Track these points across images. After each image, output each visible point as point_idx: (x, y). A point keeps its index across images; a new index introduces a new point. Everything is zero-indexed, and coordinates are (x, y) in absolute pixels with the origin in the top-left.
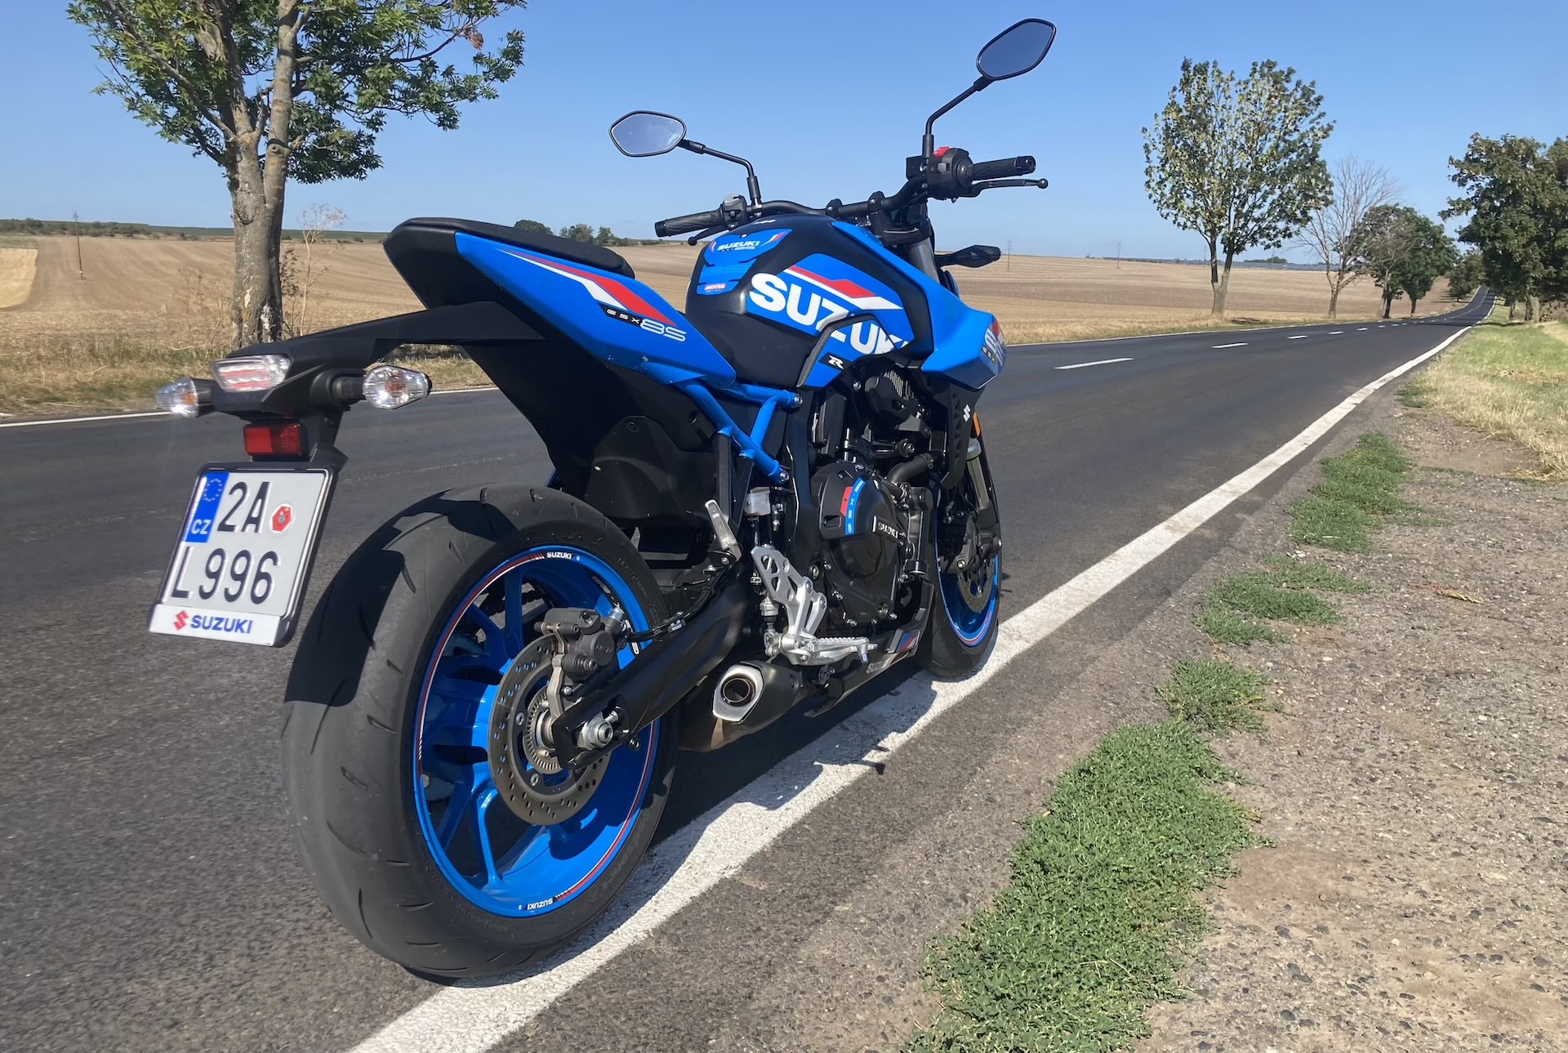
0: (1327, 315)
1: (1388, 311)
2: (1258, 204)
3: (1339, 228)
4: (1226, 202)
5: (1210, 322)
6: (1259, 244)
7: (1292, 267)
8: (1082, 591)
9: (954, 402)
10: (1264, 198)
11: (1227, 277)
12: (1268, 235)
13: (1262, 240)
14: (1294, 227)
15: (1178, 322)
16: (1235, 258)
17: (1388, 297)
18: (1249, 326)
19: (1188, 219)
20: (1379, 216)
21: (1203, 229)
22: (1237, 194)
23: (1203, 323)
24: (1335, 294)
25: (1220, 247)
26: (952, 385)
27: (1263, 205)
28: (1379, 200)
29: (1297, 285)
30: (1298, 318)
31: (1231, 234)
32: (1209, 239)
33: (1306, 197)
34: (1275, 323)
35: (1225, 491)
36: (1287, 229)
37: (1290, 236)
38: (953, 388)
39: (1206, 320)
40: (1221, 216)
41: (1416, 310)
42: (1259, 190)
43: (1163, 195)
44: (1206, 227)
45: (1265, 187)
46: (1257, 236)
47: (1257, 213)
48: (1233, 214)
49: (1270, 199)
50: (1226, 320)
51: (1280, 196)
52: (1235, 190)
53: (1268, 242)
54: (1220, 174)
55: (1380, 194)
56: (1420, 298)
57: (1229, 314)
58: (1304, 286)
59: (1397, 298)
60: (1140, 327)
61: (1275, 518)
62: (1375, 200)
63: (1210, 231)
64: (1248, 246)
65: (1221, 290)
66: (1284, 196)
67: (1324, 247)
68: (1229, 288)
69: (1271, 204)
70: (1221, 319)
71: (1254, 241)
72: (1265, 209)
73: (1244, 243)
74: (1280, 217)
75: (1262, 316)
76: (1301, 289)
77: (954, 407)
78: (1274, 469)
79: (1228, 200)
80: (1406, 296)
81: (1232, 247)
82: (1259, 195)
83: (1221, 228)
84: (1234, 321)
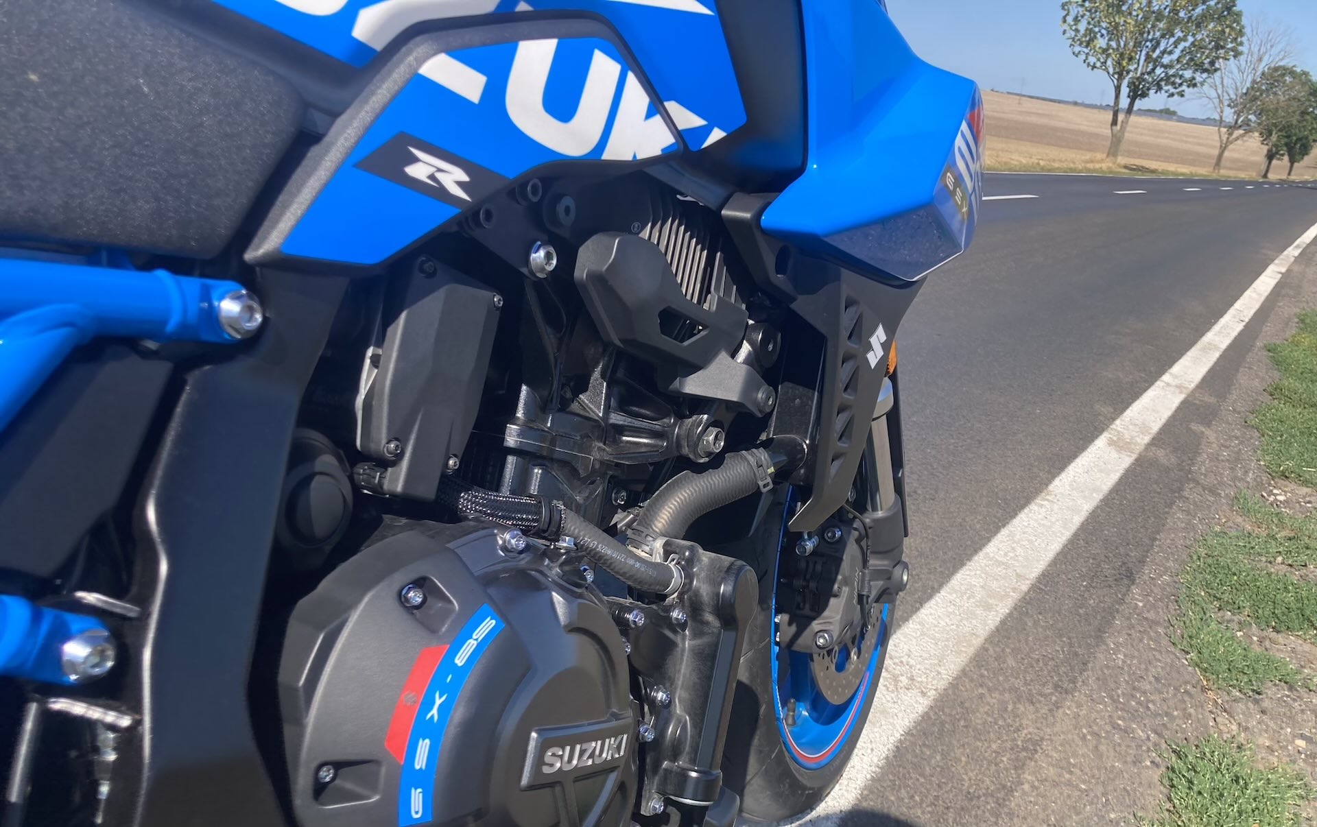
0: (1211, 169)
1: (1267, 171)
2: (1168, 50)
3: (1238, 84)
4: (1138, 44)
5: (1104, 166)
6: (1163, 92)
7: (1182, 119)
8: (1007, 567)
9: (847, 319)
10: (1176, 44)
11: (1127, 122)
12: (1173, 83)
13: (1166, 88)
14: (1199, 77)
15: (1074, 163)
16: (1139, 104)
17: (1270, 156)
18: (1140, 173)
19: (1099, 60)
20: (1276, 76)
21: (1111, 71)
22: (1150, 37)
23: (1098, 166)
24: (1223, 149)
25: (1125, 90)
26: (846, 274)
27: (1173, 51)
28: (1281, 60)
29: (1185, 139)
30: (1184, 170)
31: (1138, 79)
32: (1115, 81)
33: (1218, 47)
34: (1164, 172)
35: (1168, 384)
36: (1194, 78)
37: (1195, 85)
38: (850, 282)
39: (1103, 164)
40: (1131, 59)
41: (1293, 173)
42: (1173, 35)
43: (1077, 31)
44: (1114, 69)
45: (1178, 33)
46: (1163, 83)
47: (1166, 60)
48: (1143, 58)
49: (1181, 47)
50: (1119, 166)
51: (1193, 44)
52: (1149, 33)
53: (1172, 90)
54: (1137, 16)
55: (1283, 53)
56: (1298, 162)
57: (1122, 160)
58: (1190, 140)
59: (1279, 159)
60: (1038, 164)
61: (1239, 434)
62: (1277, 60)
63: (1118, 73)
64: (1152, 92)
65: (1119, 134)
66: (1197, 43)
67: (1221, 102)
68: (1127, 135)
69: (1182, 51)
70: (1114, 163)
71: (1159, 88)
72: (1175, 56)
73: (1149, 89)
74: (1187, 66)
75: (1152, 165)
76: (1186, 142)
77: (845, 334)
78: (1217, 355)
79: (1140, 43)
80: (1286, 158)
81: (1137, 92)
82: (1172, 40)
83: (1128, 72)
84: (1126, 167)
